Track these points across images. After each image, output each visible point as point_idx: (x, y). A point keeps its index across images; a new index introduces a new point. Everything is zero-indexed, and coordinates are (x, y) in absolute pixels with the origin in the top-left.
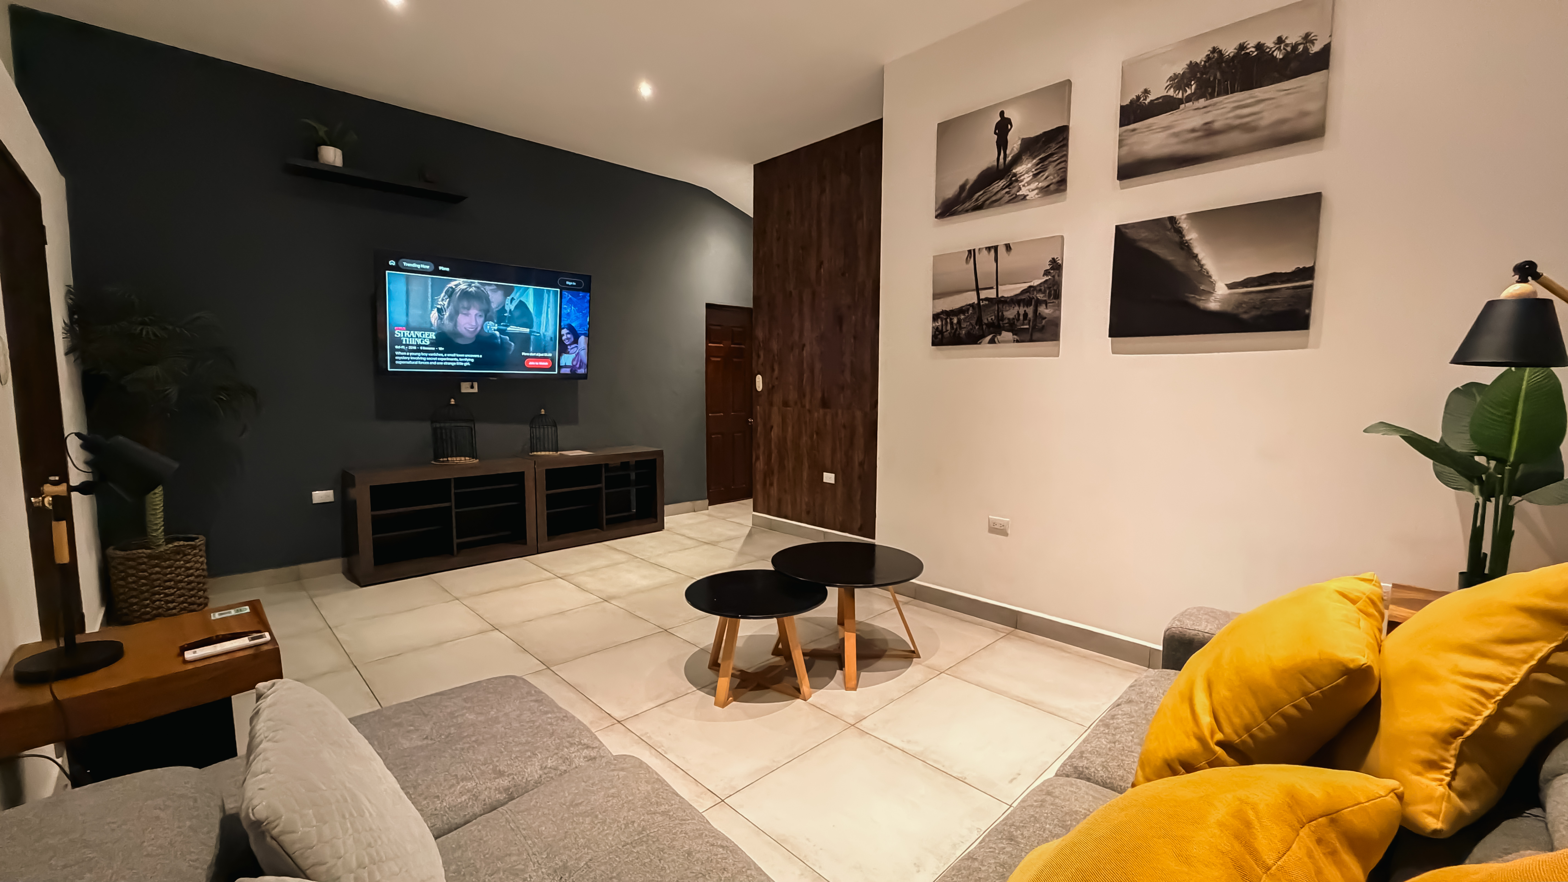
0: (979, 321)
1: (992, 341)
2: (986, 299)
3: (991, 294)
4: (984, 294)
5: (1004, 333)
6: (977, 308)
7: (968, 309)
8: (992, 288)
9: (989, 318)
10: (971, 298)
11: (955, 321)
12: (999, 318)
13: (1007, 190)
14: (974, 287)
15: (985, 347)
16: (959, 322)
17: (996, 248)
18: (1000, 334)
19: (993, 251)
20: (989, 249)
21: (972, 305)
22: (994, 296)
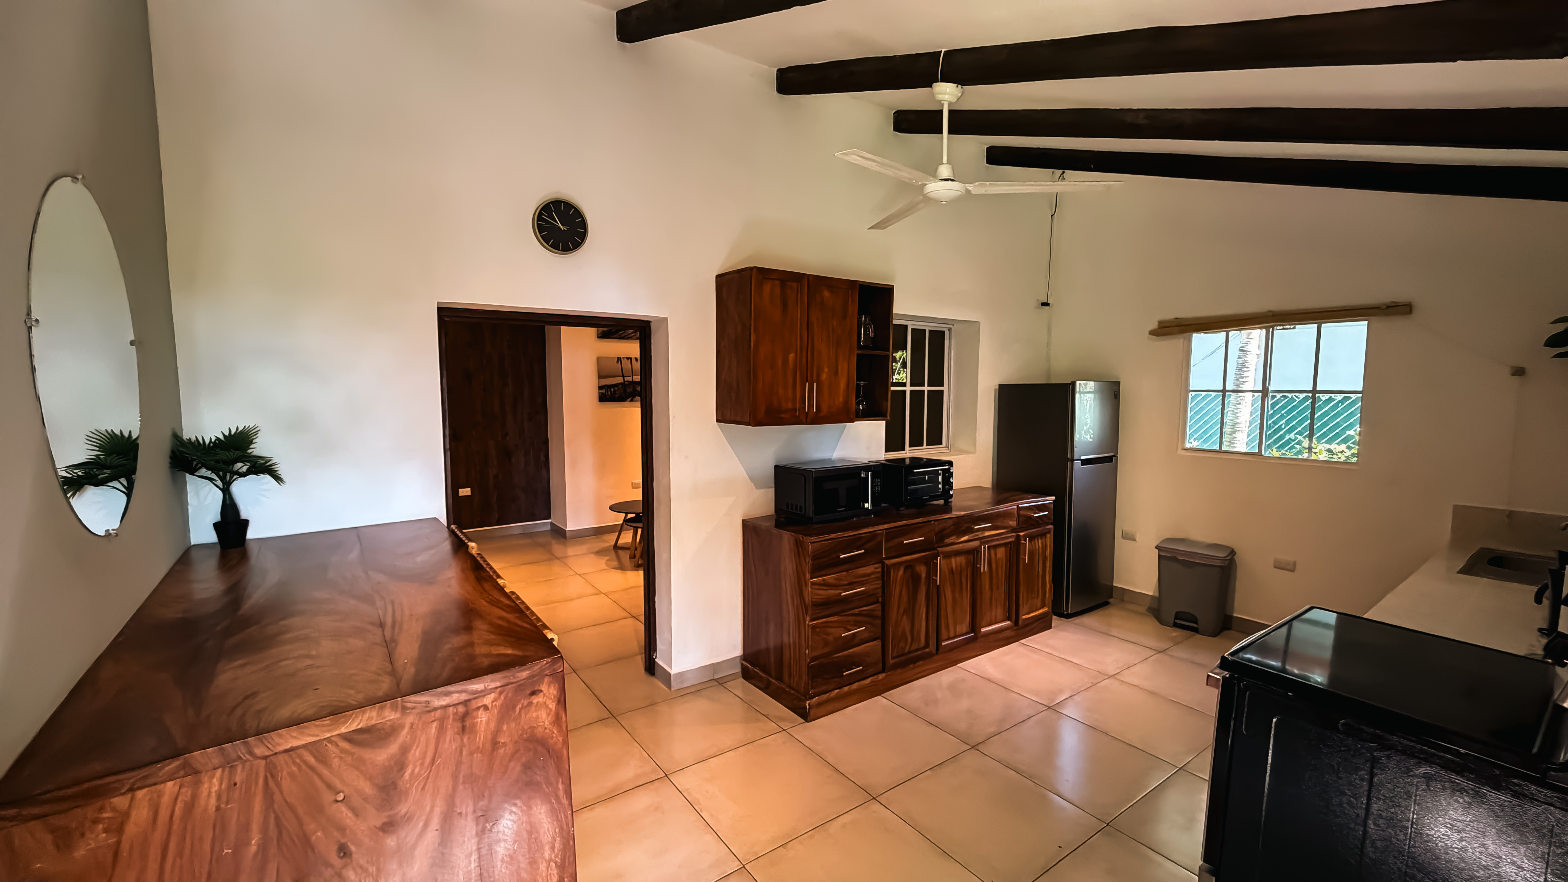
0: (625, 391)
1: (631, 401)
2: (627, 381)
3: (630, 379)
4: (626, 379)
5: (637, 397)
6: (624, 385)
7: (619, 386)
8: (630, 376)
9: (630, 390)
10: (620, 380)
11: (612, 390)
12: (635, 390)
13: (634, 334)
14: (621, 374)
15: (627, 403)
16: (614, 390)
17: (631, 359)
18: (635, 397)
19: (629, 361)
20: (628, 358)
21: (621, 383)
22: (631, 380)
